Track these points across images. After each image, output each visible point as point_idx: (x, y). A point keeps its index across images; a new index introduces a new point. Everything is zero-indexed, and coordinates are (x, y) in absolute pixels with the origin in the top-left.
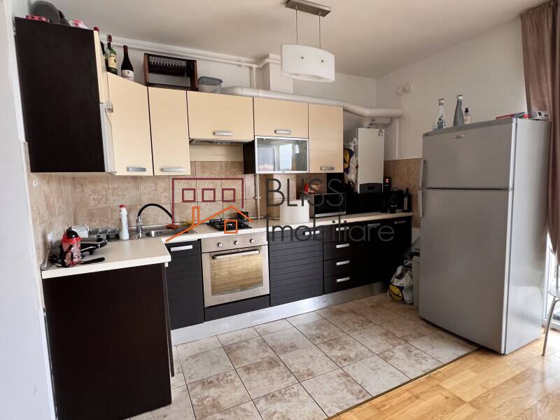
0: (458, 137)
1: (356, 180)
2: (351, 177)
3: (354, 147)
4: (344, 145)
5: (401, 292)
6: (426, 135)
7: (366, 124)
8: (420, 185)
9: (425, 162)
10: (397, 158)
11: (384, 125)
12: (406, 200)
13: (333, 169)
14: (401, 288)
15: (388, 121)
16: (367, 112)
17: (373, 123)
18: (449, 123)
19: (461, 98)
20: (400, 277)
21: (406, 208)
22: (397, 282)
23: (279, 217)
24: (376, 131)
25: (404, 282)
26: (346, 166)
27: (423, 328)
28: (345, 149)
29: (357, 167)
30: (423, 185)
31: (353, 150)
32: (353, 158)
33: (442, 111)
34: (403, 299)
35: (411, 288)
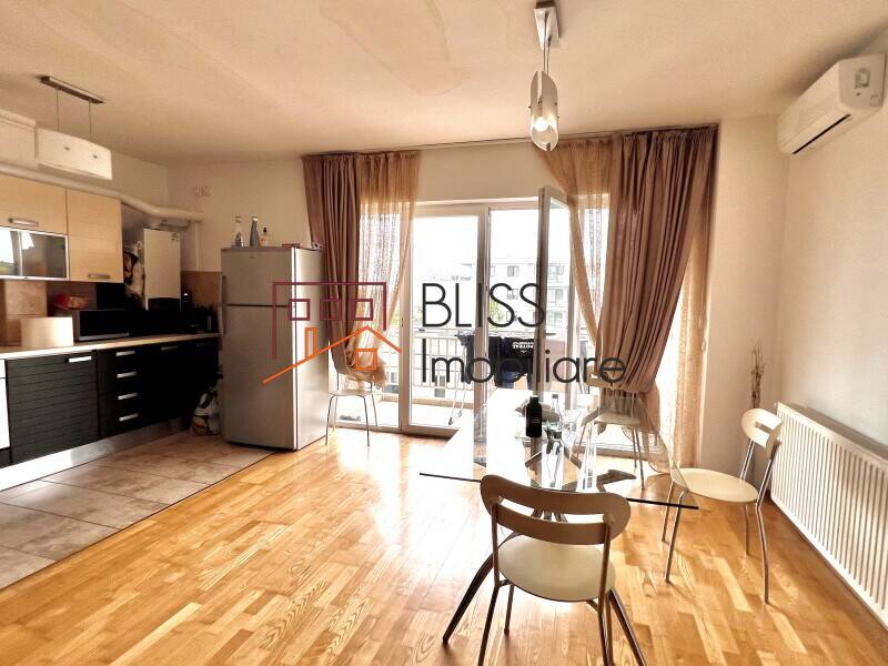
0: (252, 258)
1: (143, 294)
2: (136, 288)
3: (139, 251)
4: (124, 248)
5: (206, 422)
6: (224, 250)
7: (155, 225)
8: (220, 300)
9: (224, 278)
10: (197, 269)
11: (180, 229)
12: (210, 319)
13: (108, 277)
14: (206, 418)
15: (184, 225)
16: (155, 211)
17: (165, 224)
18: (245, 242)
19: (256, 220)
20: (205, 406)
21: (210, 328)
22: (200, 412)
23: (20, 341)
24: (168, 235)
25: (209, 410)
26: (128, 275)
27: (228, 449)
28: (124, 252)
29: (144, 277)
30: (223, 300)
31: (136, 254)
32: (138, 266)
33: (239, 229)
34: (208, 428)
35: (217, 416)
